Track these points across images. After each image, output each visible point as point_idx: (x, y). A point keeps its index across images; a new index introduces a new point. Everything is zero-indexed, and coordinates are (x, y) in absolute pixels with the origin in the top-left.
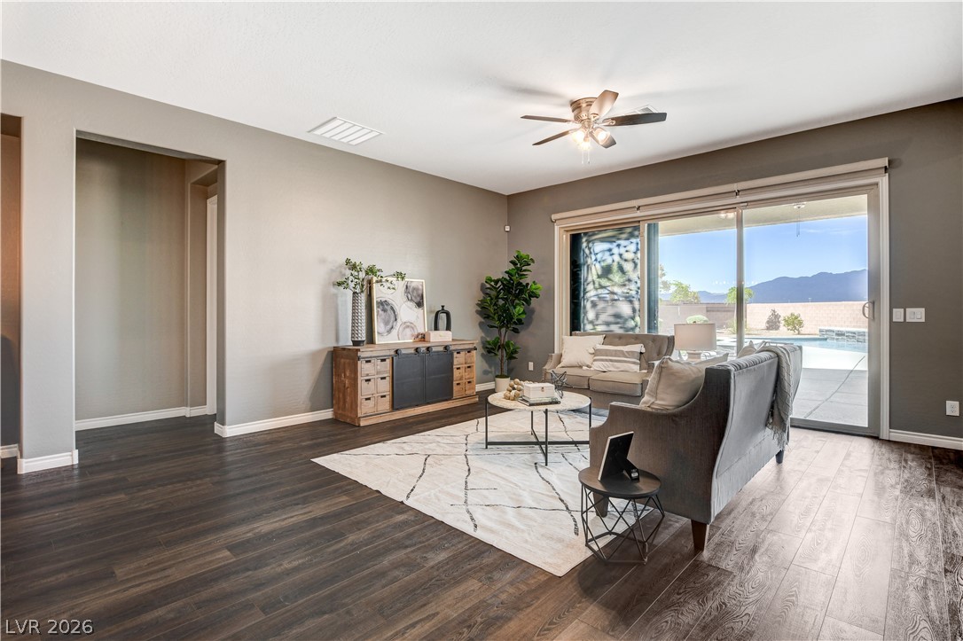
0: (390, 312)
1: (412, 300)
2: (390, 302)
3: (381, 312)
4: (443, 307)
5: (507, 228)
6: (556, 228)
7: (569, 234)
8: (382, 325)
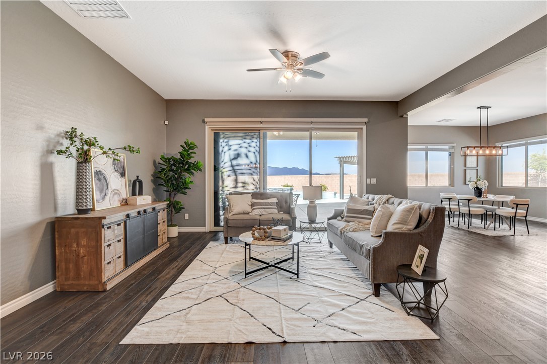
0: (103, 181)
1: (117, 171)
2: (103, 172)
3: (97, 181)
4: (138, 177)
5: (167, 123)
6: (207, 127)
7: (213, 132)
8: (98, 193)
